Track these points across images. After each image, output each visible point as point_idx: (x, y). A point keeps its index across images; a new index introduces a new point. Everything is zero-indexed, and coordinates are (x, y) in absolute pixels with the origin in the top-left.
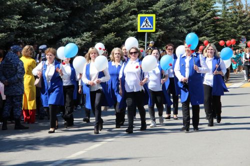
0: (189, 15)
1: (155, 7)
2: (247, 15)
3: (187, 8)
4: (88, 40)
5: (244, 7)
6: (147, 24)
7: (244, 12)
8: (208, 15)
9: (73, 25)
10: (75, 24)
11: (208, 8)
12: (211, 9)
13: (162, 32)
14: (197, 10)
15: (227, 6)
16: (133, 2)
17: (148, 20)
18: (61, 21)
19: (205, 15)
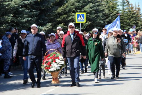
0: (104, 13)
1: (85, 9)
2: (136, 13)
3: (102, 9)
4: (49, 27)
5: (134, 8)
6: (81, 18)
7: (134, 11)
8: (115, 13)
9: (41, 19)
10: (42, 19)
11: (114, 9)
12: (116, 9)
13: (90, 23)
14: (108, 10)
15: (125, 8)
16: (73, 6)
17: (81, 16)
18: (34, 17)
19: (113, 13)
